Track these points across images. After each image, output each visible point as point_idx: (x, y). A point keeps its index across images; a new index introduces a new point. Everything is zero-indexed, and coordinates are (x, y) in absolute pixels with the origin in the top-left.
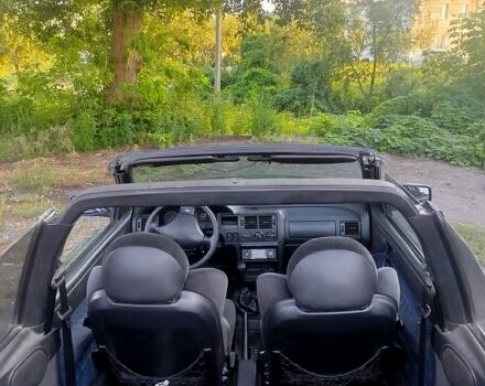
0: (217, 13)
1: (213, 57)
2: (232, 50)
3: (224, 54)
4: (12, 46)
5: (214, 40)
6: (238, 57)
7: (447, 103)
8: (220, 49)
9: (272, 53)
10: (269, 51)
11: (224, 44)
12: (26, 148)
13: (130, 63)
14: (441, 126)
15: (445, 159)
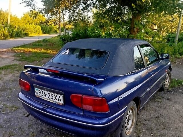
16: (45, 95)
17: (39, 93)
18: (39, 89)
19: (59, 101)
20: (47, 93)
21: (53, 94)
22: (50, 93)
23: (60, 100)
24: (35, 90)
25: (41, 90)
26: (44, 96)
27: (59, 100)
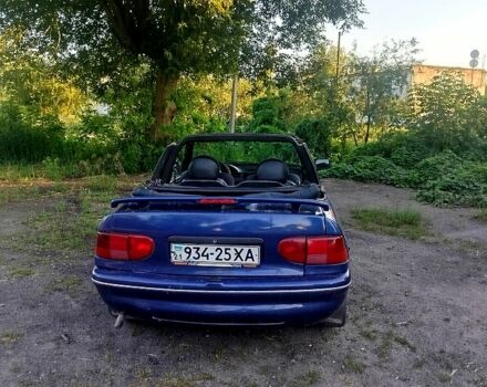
0: (233, 77)
1: (227, 116)
2: (245, 110)
3: (238, 114)
4: (56, 99)
5: (229, 100)
6: (250, 117)
7: (404, 148)
8: (235, 109)
9: (280, 112)
10: (277, 111)
11: (239, 104)
12: (88, 168)
13: (167, 111)
14: (397, 164)
15: (392, 184)
16: (207, 256)
17: (185, 256)
18: (184, 246)
19: (250, 261)
20: (211, 249)
21: (232, 248)
22: (223, 248)
23: (252, 257)
24: (173, 249)
25: (191, 247)
26: (203, 259)
27: (247, 257)
